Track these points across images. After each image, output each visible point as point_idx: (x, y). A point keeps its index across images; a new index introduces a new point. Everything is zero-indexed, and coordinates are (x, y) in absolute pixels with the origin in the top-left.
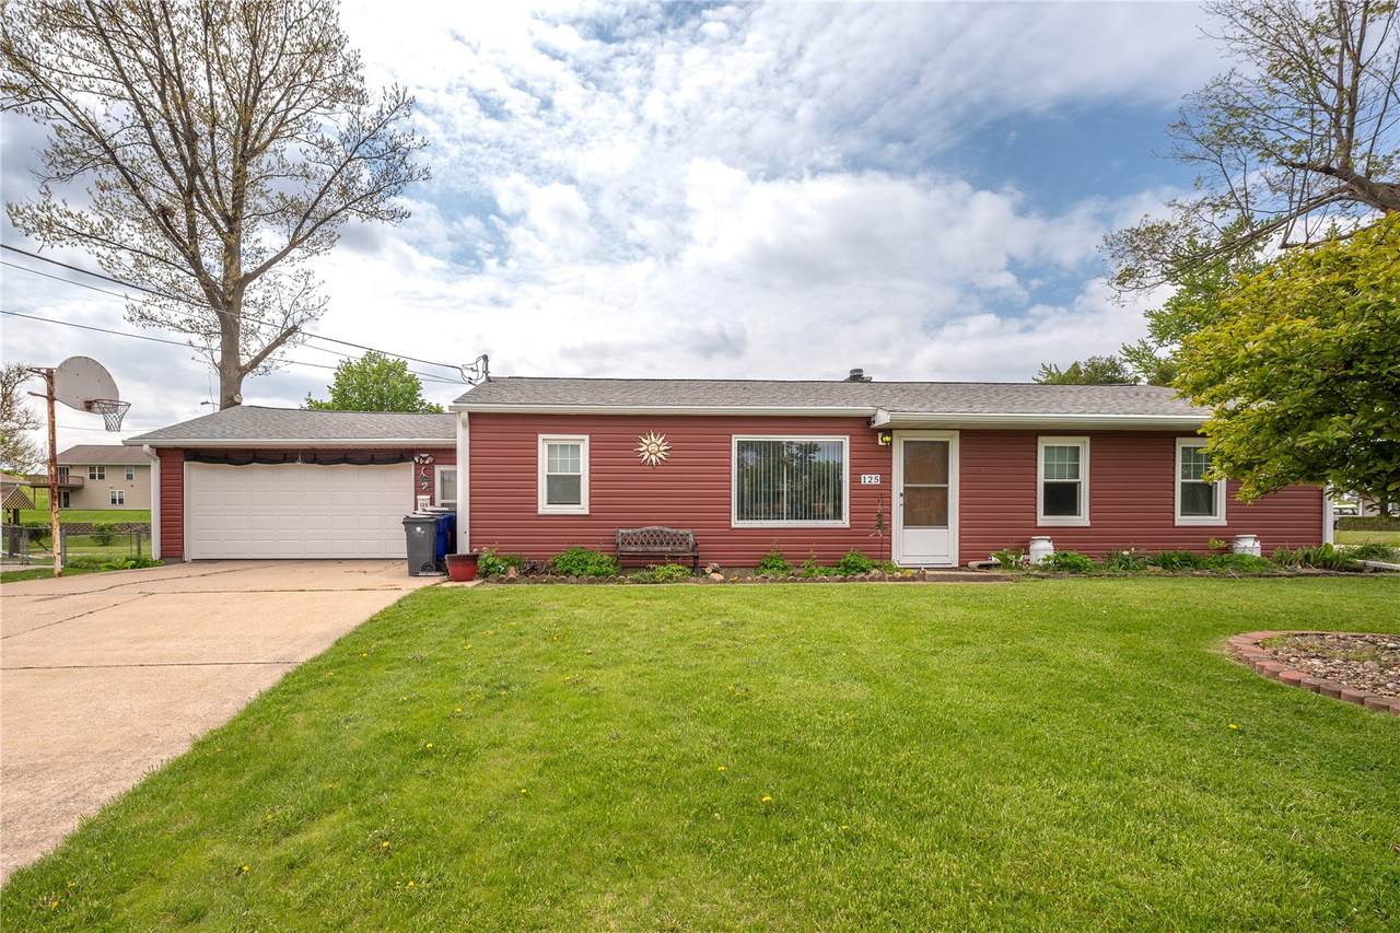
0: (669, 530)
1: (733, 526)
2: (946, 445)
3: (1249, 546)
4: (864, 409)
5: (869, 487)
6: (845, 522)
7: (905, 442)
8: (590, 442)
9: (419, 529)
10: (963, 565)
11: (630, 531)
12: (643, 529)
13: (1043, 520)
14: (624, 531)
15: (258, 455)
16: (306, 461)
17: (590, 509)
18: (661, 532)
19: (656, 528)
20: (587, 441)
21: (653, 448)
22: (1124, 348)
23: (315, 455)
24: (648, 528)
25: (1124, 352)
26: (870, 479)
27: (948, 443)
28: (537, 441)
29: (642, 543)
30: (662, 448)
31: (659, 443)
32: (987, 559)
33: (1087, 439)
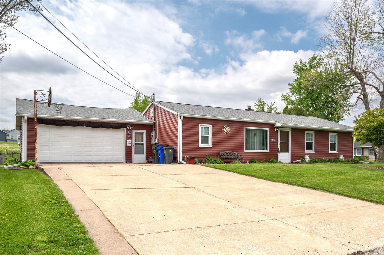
0: (232, 152)
1: (245, 151)
2: (288, 132)
3: (342, 158)
4: (272, 122)
5: (273, 142)
6: (268, 151)
7: (280, 131)
8: (212, 127)
9: (170, 150)
10: (292, 162)
11: (223, 152)
12: (226, 152)
13: (307, 151)
14: (221, 152)
15: (67, 123)
16: (87, 126)
17: (212, 146)
18: (230, 153)
19: (229, 151)
20: (211, 127)
21: (227, 129)
22: (283, 95)
23: (90, 124)
24: (227, 151)
25: (282, 97)
26: (274, 140)
27: (288, 131)
28: (199, 126)
29: (226, 156)
30: (229, 129)
31: (228, 128)
32: (296, 161)
33: (314, 132)
